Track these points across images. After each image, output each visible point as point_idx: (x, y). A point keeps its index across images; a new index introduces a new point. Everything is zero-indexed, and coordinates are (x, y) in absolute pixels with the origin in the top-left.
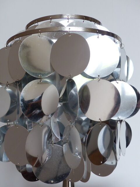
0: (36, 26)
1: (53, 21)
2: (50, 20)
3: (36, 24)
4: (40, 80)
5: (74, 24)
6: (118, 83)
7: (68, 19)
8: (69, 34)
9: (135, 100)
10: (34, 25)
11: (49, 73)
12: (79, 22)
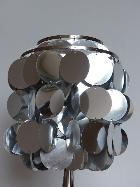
0: (48, 43)
1: (61, 40)
2: (59, 39)
3: (48, 41)
4: (51, 85)
5: (79, 43)
6: (112, 91)
7: (74, 39)
8: (75, 51)
9: (126, 106)
10: (46, 42)
11: (58, 80)
12: (83, 41)
